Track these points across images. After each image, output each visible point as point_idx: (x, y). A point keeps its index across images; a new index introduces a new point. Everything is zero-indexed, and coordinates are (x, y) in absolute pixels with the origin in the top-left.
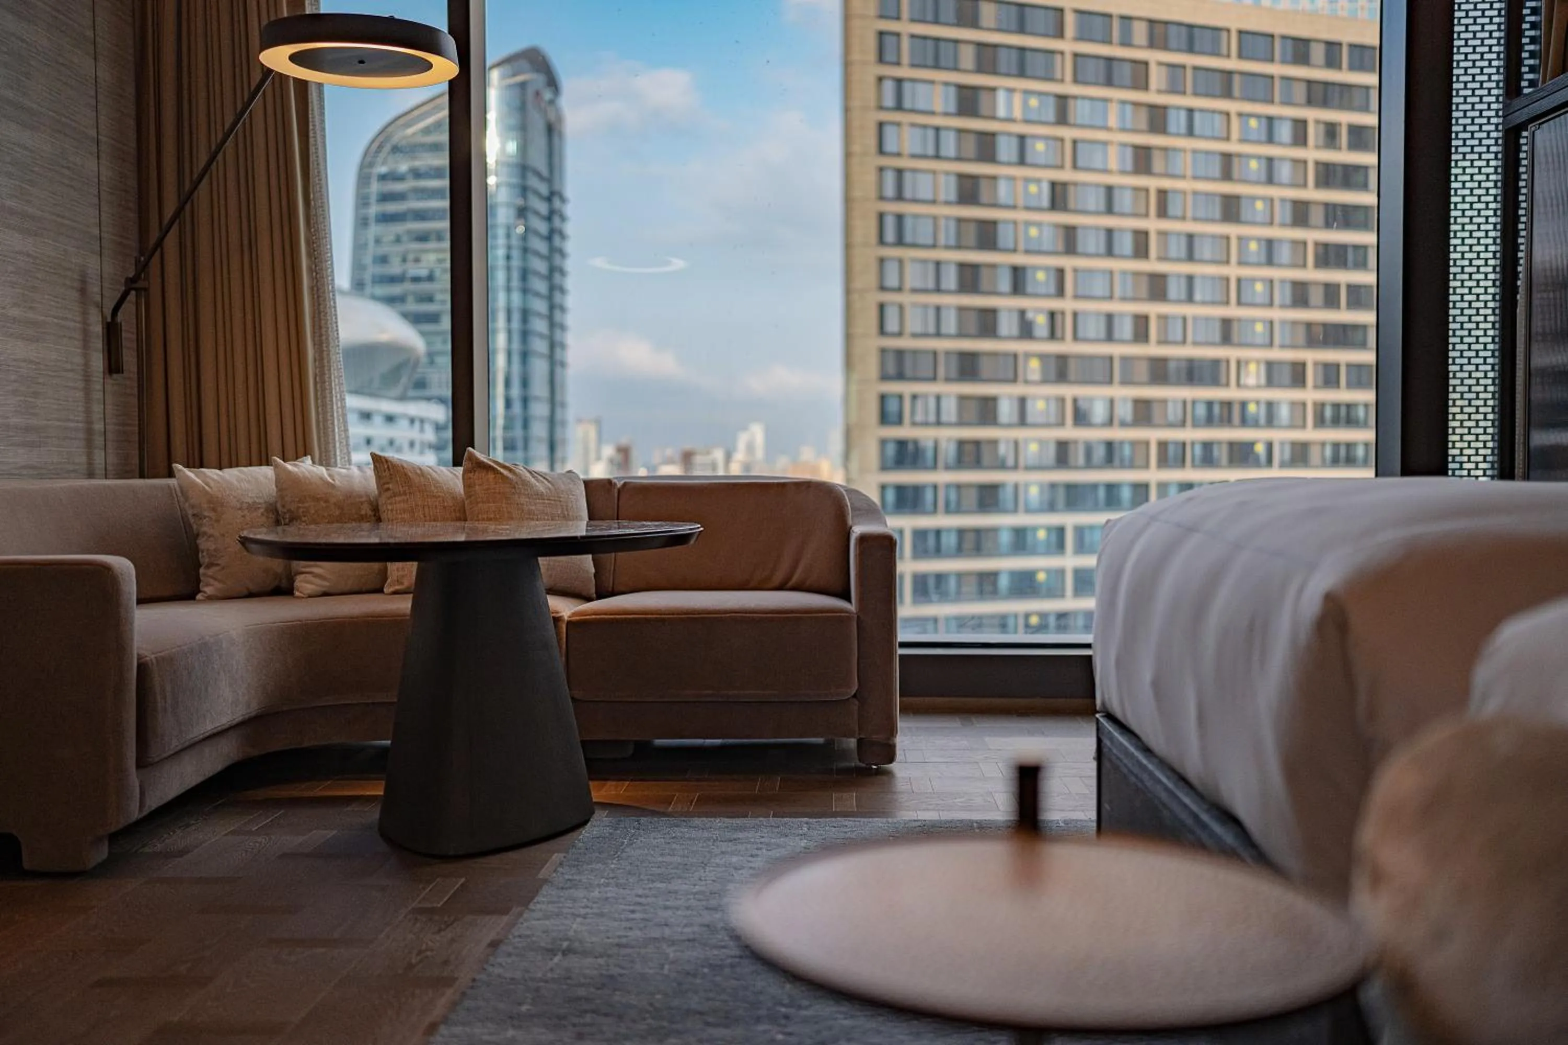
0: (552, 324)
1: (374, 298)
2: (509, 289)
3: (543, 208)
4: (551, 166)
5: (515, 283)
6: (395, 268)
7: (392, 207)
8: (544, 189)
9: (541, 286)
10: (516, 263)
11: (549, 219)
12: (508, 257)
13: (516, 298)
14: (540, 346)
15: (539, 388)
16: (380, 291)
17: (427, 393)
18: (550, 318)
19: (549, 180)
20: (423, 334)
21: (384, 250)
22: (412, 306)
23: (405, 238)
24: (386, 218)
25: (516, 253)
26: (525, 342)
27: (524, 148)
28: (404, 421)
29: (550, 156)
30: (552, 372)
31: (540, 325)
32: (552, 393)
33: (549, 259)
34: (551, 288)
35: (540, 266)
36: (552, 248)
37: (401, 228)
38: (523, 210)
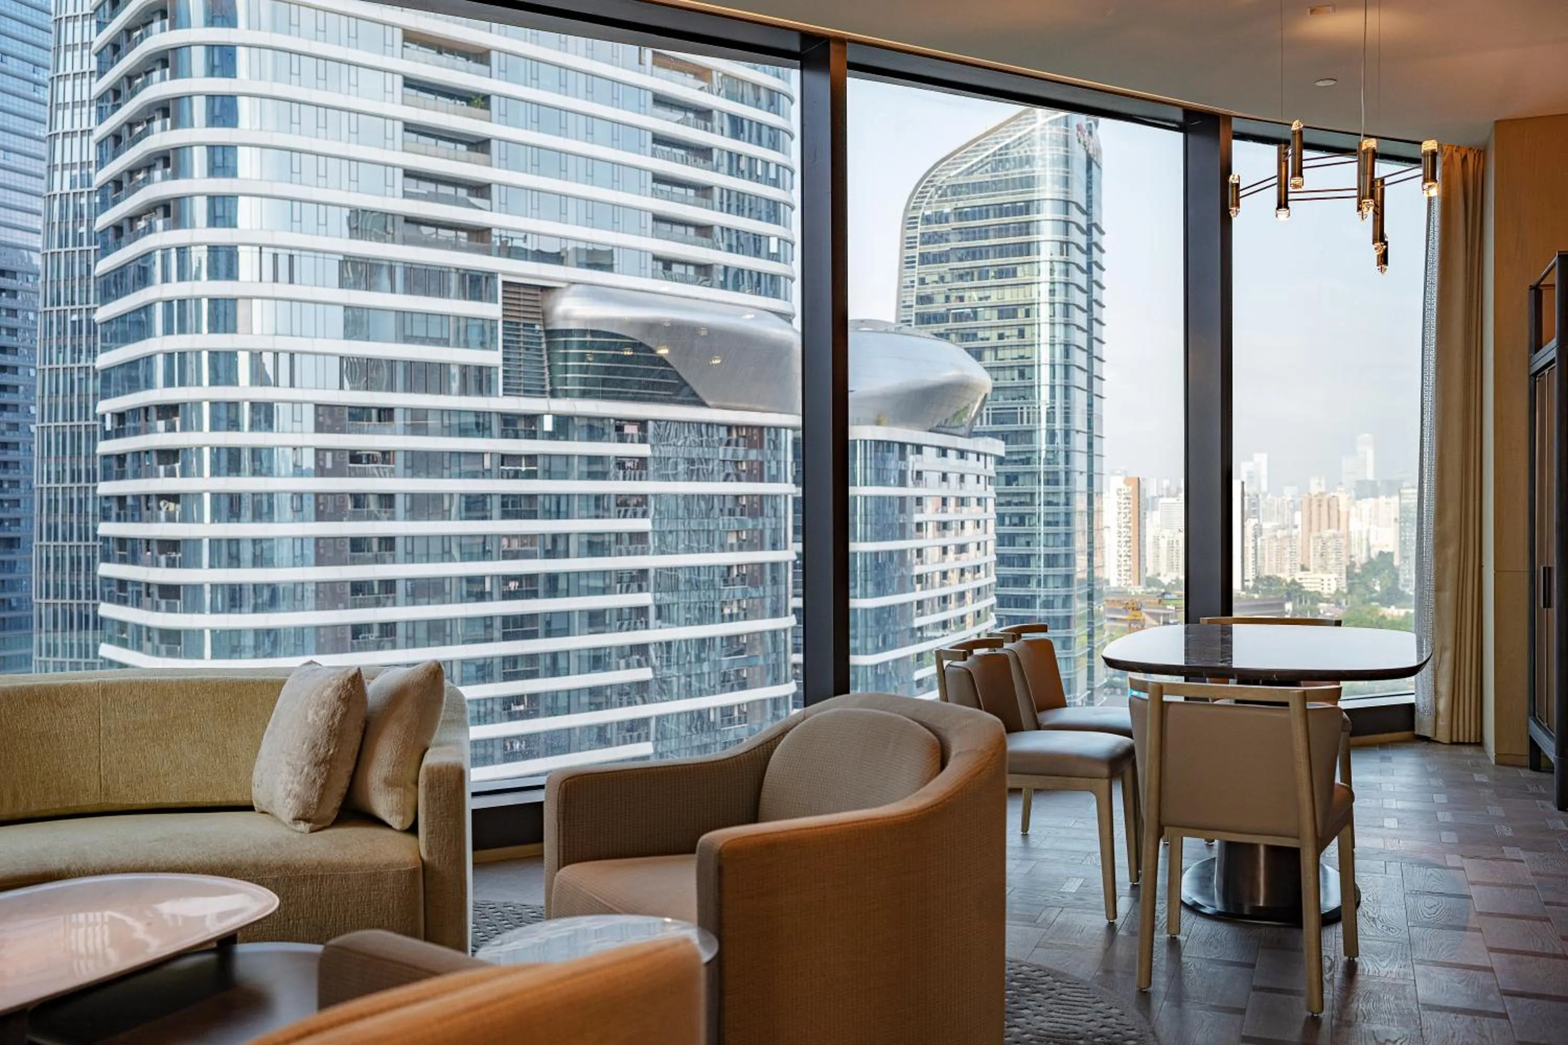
0: (1091, 356)
2: (1052, 324)
3: (1082, 241)
4: (1090, 199)
5: (1059, 318)
6: (938, 307)
7: (933, 248)
8: (1082, 221)
9: (1080, 318)
10: (1059, 297)
11: (1088, 252)
12: (1052, 292)
13: (1059, 331)
14: (1080, 378)
15: (1079, 421)
18: (1089, 351)
19: (1087, 213)
21: (928, 290)
23: (948, 278)
24: (925, 259)
25: (1058, 288)
26: (1067, 376)
27: (1066, 182)
28: (972, 457)
29: (1089, 188)
30: (1090, 405)
31: (1080, 358)
32: (1090, 427)
33: (1088, 292)
34: (1090, 321)
35: (1081, 299)
36: (1091, 281)
37: (944, 268)
38: (1065, 245)
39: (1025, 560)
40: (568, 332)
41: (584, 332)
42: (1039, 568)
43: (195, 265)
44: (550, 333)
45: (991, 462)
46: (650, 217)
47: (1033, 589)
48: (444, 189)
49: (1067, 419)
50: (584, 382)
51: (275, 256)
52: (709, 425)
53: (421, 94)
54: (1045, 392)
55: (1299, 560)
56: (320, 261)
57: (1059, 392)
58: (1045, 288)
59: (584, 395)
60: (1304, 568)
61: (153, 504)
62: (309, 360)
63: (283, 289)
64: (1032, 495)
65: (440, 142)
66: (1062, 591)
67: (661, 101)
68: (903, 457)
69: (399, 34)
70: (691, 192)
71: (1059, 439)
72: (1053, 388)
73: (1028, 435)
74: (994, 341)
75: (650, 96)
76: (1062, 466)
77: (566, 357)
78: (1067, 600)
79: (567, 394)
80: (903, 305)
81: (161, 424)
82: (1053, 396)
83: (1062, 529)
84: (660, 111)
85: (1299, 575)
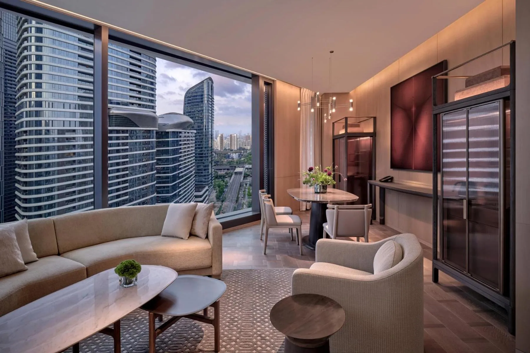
0: (212, 117)
1: (186, 115)
2: (206, 113)
3: (211, 100)
4: (212, 94)
5: (207, 112)
7: (189, 102)
8: (211, 97)
9: (210, 112)
10: (207, 109)
11: (212, 102)
13: (207, 114)
14: (210, 121)
15: (210, 127)
16: (187, 114)
17: (194, 128)
20: (193, 120)
22: (192, 116)
24: (188, 103)
25: (207, 107)
26: (208, 120)
27: (208, 92)
28: (190, 133)
29: (212, 93)
30: (212, 124)
31: (210, 118)
32: (212, 127)
33: (212, 108)
34: (212, 112)
35: (210, 109)
36: (212, 106)
37: (190, 105)
38: (208, 101)
39: (202, 148)
40: (112, 116)
41: (115, 116)
42: (204, 149)
43: (32, 105)
44: (109, 116)
45: (194, 134)
46: (129, 96)
47: (203, 152)
48: (87, 91)
49: (208, 126)
50: (115, 124)
51: (49, 103)
52: (140, 130)
53: (83, 74)
54: (205, 123)
55: (245, 144)
56: (59, 104)
57: (207, 122)
58: (205, 107)
59: (116, 126)
60: (246, 146)
61: (23, 149)
62: (56, 122)
63: (51, 109)
64: (203, 138)
65: (87, 83)
66: (207, 152)
67: (131, 77)
68: (177, 134)
69: (77, 64)
70: (138, 92)
71: (207, 129)
72: (206, 122)
73: (202, 129)
74: (198, 116)
75: (129, 76)
76: (207, 133)
77: (112, 120)
78: (208, 153)
79: (112, 126)
80: (184, 110)
81: (25, 134)
82: (206, 123)
83: (207, 143)
84: (131, 79)
85: (245, 147)
